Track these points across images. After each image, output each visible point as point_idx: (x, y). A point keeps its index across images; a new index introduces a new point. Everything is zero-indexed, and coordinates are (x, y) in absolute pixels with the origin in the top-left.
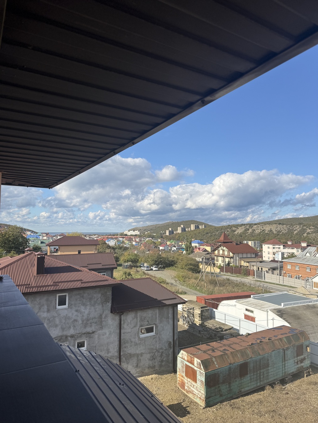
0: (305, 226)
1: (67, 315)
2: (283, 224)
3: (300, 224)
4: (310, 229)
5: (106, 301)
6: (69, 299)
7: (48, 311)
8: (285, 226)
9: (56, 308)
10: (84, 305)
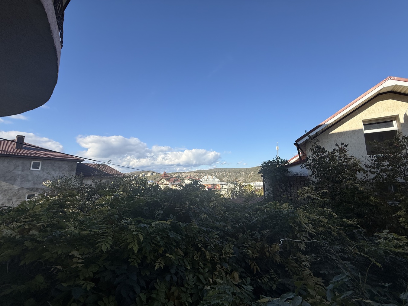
0: (206, 173)
1: (39, 175)
2: (196, 172)
3: (204, 172)
4: (208, 175)
5: (72, 170)
6: (42, 165)
7: (23, 170)
8: (197, 173)
9: (30, 169)
10: (54, 170)
